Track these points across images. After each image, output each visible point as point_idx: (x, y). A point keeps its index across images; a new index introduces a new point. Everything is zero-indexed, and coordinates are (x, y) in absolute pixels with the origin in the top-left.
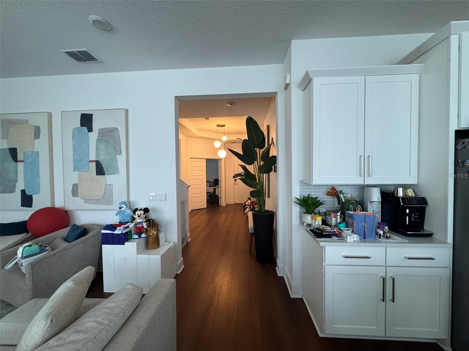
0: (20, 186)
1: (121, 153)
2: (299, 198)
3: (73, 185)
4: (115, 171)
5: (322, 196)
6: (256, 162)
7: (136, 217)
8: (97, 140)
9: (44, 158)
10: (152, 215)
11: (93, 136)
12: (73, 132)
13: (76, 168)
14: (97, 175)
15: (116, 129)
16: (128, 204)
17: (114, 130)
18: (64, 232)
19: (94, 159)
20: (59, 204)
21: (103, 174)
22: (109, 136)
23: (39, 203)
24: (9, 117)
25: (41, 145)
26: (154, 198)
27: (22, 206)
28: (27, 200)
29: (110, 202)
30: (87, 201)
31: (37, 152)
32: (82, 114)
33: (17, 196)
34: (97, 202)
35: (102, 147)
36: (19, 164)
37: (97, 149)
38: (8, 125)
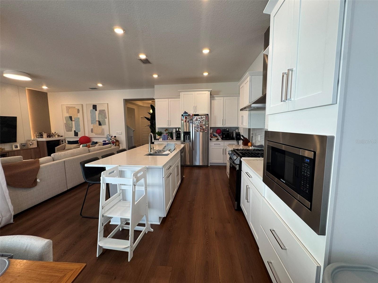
1: (106, 118)
3: (91, 129)
4: (105, 124)
5: (163, 131)
8: (98, 114)
9: (81, 119)
10: (117, 138)
11: (97, 112)
12: (91, 111)
13: (92, 123)
14: (99, 125)
15: (105, 110)
18: (91, 143)
19: (98, 120)
20: (87, 135)
21: (101, 125)
22: (102, 112)
23: (80, 135)
24: (69, 106)
25: (80, 115)
26: (117, 133)
27: (75, 136)
28: (76, 134)
29: (103, 134)
30: (96, 134)
31: (79, 118)
32: (93, 105)
33: (73, 133)
34: (100, 134)
35: (100, 116)
36: (73, 122)
37: (99, 117)
38: (68, 108)
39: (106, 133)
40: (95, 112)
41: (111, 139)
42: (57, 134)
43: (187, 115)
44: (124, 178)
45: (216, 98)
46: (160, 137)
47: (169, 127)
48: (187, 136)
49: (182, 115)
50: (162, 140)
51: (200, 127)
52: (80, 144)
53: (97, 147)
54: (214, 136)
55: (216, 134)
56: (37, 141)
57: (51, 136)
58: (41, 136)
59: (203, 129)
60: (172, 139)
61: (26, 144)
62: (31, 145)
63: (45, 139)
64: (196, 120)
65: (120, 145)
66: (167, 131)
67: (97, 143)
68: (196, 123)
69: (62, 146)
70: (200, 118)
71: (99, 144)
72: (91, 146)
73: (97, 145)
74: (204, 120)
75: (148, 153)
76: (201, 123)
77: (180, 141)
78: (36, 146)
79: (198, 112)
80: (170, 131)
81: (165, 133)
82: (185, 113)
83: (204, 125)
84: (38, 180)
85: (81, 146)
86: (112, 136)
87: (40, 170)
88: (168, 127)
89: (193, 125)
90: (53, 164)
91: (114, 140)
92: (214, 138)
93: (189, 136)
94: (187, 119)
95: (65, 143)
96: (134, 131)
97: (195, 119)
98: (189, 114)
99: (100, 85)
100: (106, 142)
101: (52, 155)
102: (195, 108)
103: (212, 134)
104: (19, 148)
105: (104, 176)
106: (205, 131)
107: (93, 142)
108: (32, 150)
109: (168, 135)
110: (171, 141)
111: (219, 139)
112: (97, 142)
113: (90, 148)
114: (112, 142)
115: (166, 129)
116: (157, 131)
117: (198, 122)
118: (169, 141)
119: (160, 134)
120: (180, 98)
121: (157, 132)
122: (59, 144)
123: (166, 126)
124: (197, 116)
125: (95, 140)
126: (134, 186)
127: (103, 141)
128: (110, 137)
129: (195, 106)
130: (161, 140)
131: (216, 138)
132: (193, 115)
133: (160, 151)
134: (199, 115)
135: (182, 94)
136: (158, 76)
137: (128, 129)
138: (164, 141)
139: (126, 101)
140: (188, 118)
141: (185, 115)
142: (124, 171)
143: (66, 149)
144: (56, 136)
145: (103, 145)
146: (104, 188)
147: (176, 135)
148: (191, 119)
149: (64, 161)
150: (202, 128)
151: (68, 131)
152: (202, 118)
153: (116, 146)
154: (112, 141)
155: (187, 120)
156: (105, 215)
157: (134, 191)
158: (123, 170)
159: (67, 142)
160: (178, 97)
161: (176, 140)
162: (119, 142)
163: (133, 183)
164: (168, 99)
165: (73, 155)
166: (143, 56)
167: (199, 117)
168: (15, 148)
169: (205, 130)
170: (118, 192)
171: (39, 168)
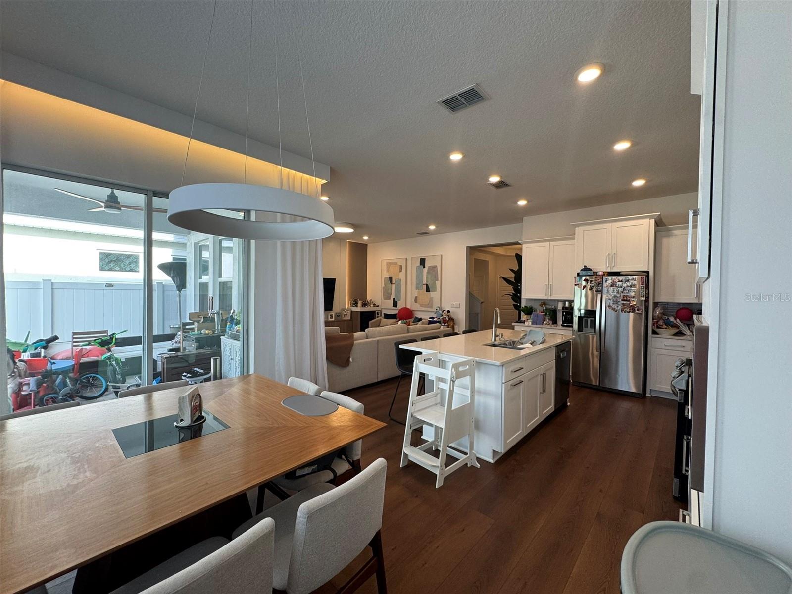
0: (393, 296)
1: (438, 279)
3: (416, 297)
4: (435, 290)
5: (536, 306)
7: (444, 314)
8: (427, 273)
9: (403, 282)
10: (452, 315)
11: (425, 270)
12: (417, 268)
13: (417, 288)
14: (426, 291)
15: (436, 266)
16: (440, 309)
17: (435, 267)
18: (413, 319)
19: (425, 283)
20: (409, 307)
21: (429, 291)
22: (433, 269)
23: (401, 305)
24: (390, 261)
25: (402, 276)
26: (453, 306)
27: (393, 306)
28: (395, 304)
29: (432, 307)
30: (421, 306)
31: (401, 279)
32: (421, 259)
33: (391, 302)
34: (426, 306)
35: (429, 276)
36: (393, 285)
37: (427, 277)
38: (389, 265)
39: (436, 305)
40: (423, 270)
41: (442, 316)
42: (373, 302)
43: (589, 273)
44: (446, 369)
45: (676, 232)
46: (529, 317)
47: (550, 299)
48: (589, 320)
49: (578, 275)
50: (532, 324)
51: (622, 301)
52: (398, 319)
53: (419, 325)
54: (669, 324)
55: (675, 319)
56: (351, 311)
57: (367, 305)
58: (355, 304)
59: (632, 306)
60: (553, 324)
61: (340, 313)
62: (345, 315)
63: (359, 309)
64: (611, 286)
65: (456, 327)
66: (544, 306)
67: (420, 320)
68: (611, 291)
69: (378, 320)
70: (621, 281)
71: (423, 322)
72: (411, 324)
73: (420, 322)
74: (634, 285)
75: (489, 342)
76: (625, 291)
77: (571, 329)
78: (349, 318)
79: (618, 267)
80: (550, 307)
81: (539, 310)
82: (586, 269)
83: (632, 296)
84: (351, 360)
85: (400, 322)
86: (444, 311)
87: (354, 347)
88: (547, 298)
89: (604, 296)
90: (366, 342)
91: (446, 318)
92: (666, 328)
93: (594, 319)
94: (589, 282)
95: (381, 316)
96: (482, 303)
97: (610, 281)
98: (594, 273)
99: (432, 227)
100: (434, 320)
101: (366, 330)
102: (613, 258)
103: (660, 318)
104: (333, 319)
105: (418, 362)
106: (637, 312)
107: (416, 318)
108: (345, 322)
109: (546, 314)
110: (550, 327)
111: (685, 334)
112: (421, 318)
113: (409, 327)
114: (444, 320)
115: (544, 303)
116: (523, 305)
117: (618, 290)
118: (546, 326)
119: (529, 311)
120: (574, 238)
121: (524, 307)
122: (373, 318)
123: (542, 296)
124: (615, 277)
125: (418, 315)
126: (452, 382)
127: (430, 318)
128: (441, 312)
129: (613, 254)
130: (529, 323)
131: (675, 330)
132: (604, 275)
133: (514, 342)
134: (621, 273)
135: (579, 230)
136: (528, 202)
137: (471, 298)
138: (536, 326)
139: (472, 250)
140: (591, 281)
141: (584, 273)
142: (446, 361)
143: (381, 325)
144: (372, 306)
145: (429, 324)
146: (416, 378)
147: (563, 315)
148: (599, 284)
149: (378, 340)
150: (628, 303)
151: (385, 299)
152: (628, 280)
153: (448, 327)
154: (443, 318)
155: (590, 284)
156: (415, 415)
157: (452, 389)
158: (443, 359)
159: (383, 315)
160: (572, 236)
161: (563, 326)
162: (453, 322)
163: (452, 377)
164: (548, 243)
165: (388, 333)
166: (495, 179)
167: (621, 278)
168: (330, 318)
169: (636, 309)
170: (435, 391)
171: (352, 344)
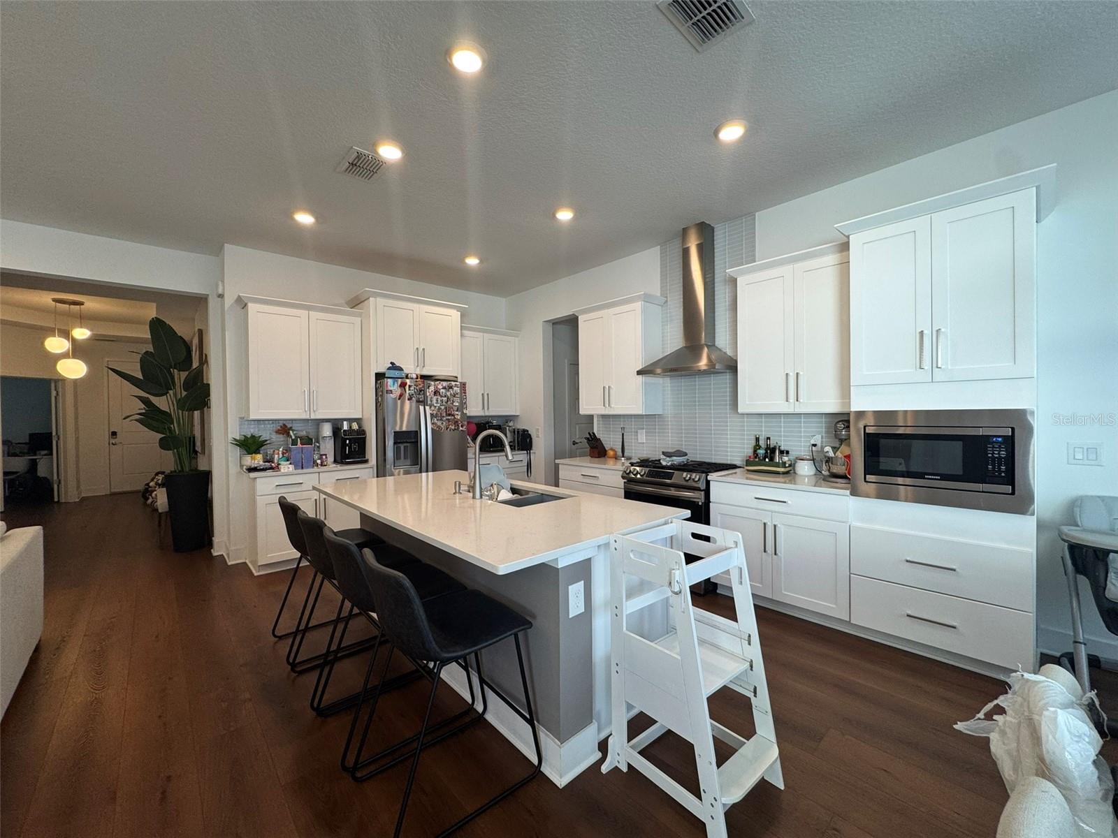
2: (238, 439)
6: (171, 392)
43: (401, 374)
45: (465, 332)
47: (312, 417)
50: (295, 469)
51: (448, 415)
59: (456, 423)
64: (435, 395)
68: (434, 401)
70: (445, 388)
74: (457, 394)
76: (449, 402)
79: (428, 368)
82: (394, 367)
83: (457, 411)
88: (307, 417)
89: (427, 408)
94: (407, 387)
97: (432, 388)
98: (406, 374)
102: (421, 355)
106: (461, 428)
117: (442, 401)
129: (421, 349)
130: (289, 468)
132: (420, 378)
134: (435, 378)
135: (376, 305)
138: (300, 471)
140: (410, 386)
141: (392, 373)
147: (336, 445)
148: (421, 391)
150: (453, 417)
152: (451, 387)
155: (408, 392)
164: (306, 312)
167: (443, 385)
169: (460, 426)
